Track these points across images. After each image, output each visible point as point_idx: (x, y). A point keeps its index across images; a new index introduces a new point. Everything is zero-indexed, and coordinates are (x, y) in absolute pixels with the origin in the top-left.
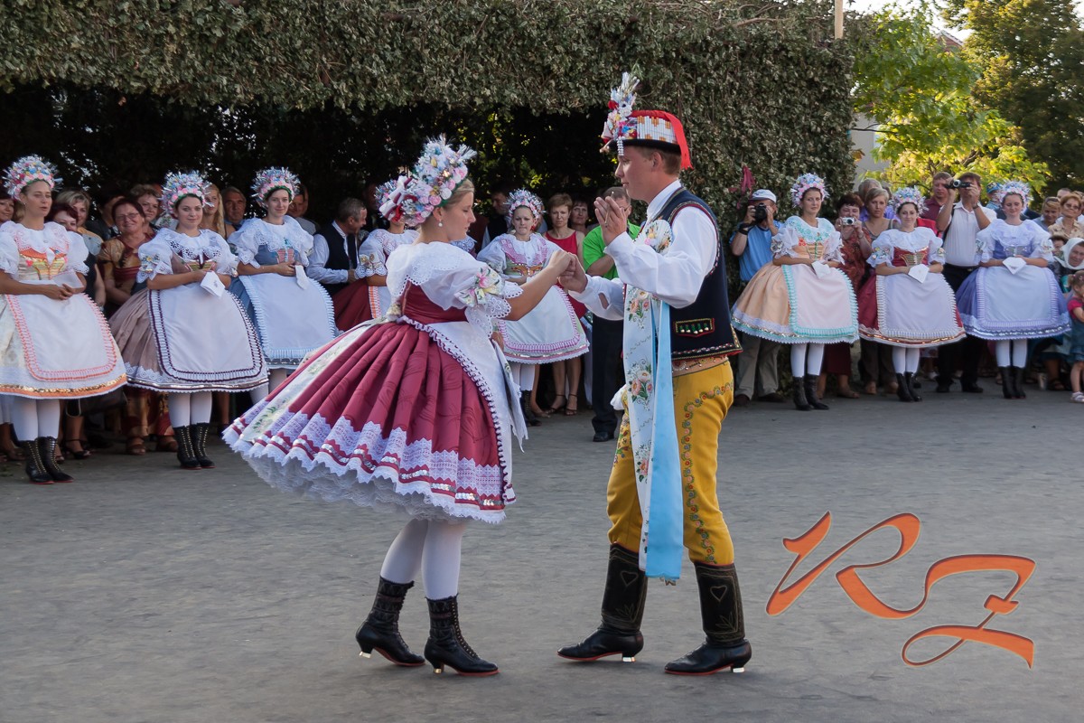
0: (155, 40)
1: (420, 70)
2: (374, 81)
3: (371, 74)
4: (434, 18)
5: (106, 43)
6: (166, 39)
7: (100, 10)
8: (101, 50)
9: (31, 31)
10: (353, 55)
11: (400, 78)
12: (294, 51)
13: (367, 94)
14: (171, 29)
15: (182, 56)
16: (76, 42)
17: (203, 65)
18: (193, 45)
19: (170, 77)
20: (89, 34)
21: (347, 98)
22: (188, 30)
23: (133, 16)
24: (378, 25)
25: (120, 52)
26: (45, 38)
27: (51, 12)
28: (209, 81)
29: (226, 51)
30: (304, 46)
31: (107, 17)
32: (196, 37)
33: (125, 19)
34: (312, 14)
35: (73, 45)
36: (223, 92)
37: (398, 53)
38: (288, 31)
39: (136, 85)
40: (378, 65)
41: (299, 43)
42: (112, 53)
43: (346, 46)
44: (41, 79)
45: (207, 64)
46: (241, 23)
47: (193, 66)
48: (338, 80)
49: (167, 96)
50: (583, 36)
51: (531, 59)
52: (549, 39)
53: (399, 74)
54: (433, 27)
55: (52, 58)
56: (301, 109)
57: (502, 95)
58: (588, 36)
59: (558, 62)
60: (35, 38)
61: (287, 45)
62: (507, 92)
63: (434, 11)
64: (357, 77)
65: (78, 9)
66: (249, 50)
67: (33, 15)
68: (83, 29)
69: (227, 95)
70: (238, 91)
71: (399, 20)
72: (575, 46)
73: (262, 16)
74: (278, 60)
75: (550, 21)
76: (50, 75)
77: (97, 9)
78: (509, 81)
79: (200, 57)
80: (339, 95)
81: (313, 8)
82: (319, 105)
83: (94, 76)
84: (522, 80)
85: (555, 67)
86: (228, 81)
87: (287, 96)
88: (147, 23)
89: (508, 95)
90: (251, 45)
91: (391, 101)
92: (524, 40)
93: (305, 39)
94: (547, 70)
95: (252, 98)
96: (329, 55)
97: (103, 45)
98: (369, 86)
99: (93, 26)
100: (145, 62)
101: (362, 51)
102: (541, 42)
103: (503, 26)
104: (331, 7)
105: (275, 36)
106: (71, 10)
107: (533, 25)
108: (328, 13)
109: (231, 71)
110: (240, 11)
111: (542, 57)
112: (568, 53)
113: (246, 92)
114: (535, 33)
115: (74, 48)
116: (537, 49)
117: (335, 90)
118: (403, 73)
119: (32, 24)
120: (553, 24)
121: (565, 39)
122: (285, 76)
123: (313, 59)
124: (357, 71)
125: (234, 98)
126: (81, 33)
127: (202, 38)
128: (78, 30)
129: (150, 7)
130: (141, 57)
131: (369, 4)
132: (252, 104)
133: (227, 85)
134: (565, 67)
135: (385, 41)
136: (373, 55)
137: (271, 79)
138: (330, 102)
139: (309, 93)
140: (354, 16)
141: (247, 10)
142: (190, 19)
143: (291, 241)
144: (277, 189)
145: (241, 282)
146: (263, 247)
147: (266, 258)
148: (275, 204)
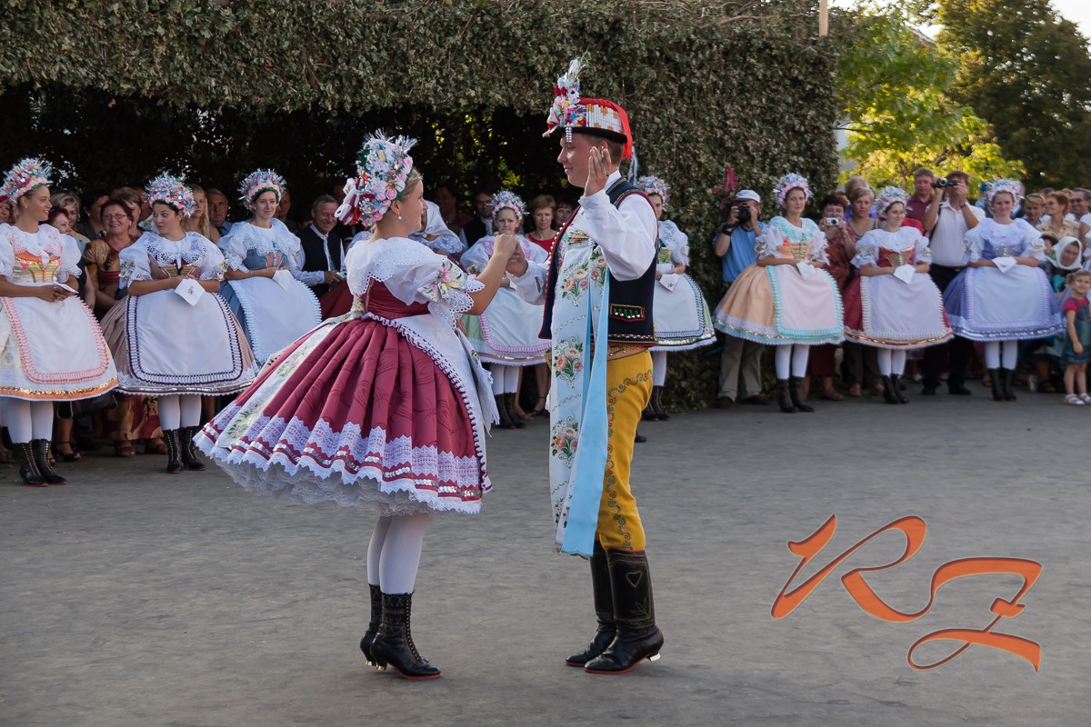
0: (144, 42)
1: (405, 71)
2: (360, 82)
3: (357, 76)
4: (419, 18)
5: (96, 45)
6: (155, 41)
7: (90, 12)
8: (91, 52)
9: (22, 33)
10: (339, 57)
11: (385, 79)
12: (282, 53)
13: (353, 95)
14: (161, 30)
15: (171, 58)
16: (67, 43)
17: (192, 67)
18: (182, 46)
19: (159, 79)
20: (79, 36)
21: (333, 100)
22: (177, 31)
23: (122, 18)
24: (364, 26)
25: (110, 54)
26: (37, 39)
27: (42, 13)
28: (197, 83)
29: (214, 52)
30: (291, 48)
31: (97, 19)
32: (184, 38)
33: (115, 21)
34: (299, 15)
35: (64, 47)
36: (212, 93)
37: (384, 54)
38: (275, 32)
39: (126, 87)
40: (364, 66)
41: (286, 45)
42: (102, 55)
43: (334, 47)
44: (32, 81)
45: (196, 66)
46: (229, 24)
47: (181, 68)
48: (324, 82)
49: (155, 99)
50: (567, 36)
51: (516, 59)
52: (534, 39)
53: (385, 76)
54: (419, 28)
55: (43, 60)
56: (287, 111)
57: (486, 96)
58: (571, 36)
59: (542, 62)
60: (26, 40)
61: (274, 46)
62: (491, 93)
63: (420, 11)
64: (344, 79)
65: (68, 10)
66: (237, 51)
67: (24, 17)
68: (73, 31)
69: (214, 97)
70: (226, 92)
71: (385, 21)
72: (559, 47)
73: (249, 17)
74: (265, 61)
75: (535, 21)
76: (41, 77)
77: (87, 11)
78: (494, 82)
79: (188, 58)
80: (326, 97)
81: (300, 9)
82: (305, 106)
83: (85, 78)
84: (507, 81)
85: (540, 67)
86: (216, 82)
87: (274, 97)
88: (137, 25)
89: (493, 96)
90: (239, 46)
91: (377, 103)
92: (508, 41)
93: (292, 41)
94: (532, 71)
95: (240, 100)
96: (316, 56)
97: (93, 47)
98: (355, 87)
99: (83, 27)
100: (134, 63)
101: (348, 52)
102: (526, 42)
103: (487, 26)
104: (317, 7)
105: (263, 37)
106: (62, 11)
107: (518, 25)
108: (315, 14)
109: (219, 73)
110: (228, 12)
111: (526, 58)
112: (552, 53)
113: (233, 94)
114: (519, 33)
115: (65, 50)
116: (521, 49)
117: (322, 92)
118: (389, 74)
119: (23, 26)
120: (537, 24)
121: (549, 39)
122: (273, 77)
123: (299, 60)
124: (343, 73)
125: (222, 100)
126: (72, 35)
127: (190, 39)
128: (69, 32)
129: (139, 8)
130: (131, 59)
131: (356, 5)
132: (240, 105)
133: (216, 87)
134: (550, 67)
135: (371, 43)
136: (360, 57)
137: (258, 81)
138: (316, 104)
139: (296, 95)
140: (340, 17)
141: (234, 11)
142: (180, 20)
143: (279, 244)
144: (265, 190)
145: (230, 286)
146: (252, 252)
147: (255, 263)
148: (263, 206)
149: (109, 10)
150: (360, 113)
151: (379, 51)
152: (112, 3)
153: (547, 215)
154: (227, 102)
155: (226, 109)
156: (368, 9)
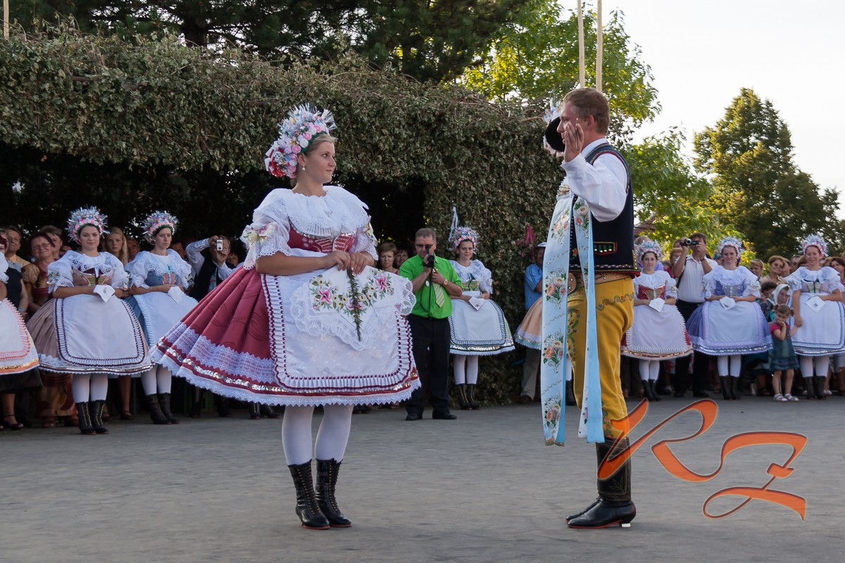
0: (70, 113)
2: (241, 149)
3: (238, 144)
5: (31, 114)
6: (79, 112)
7: (27, 89)
8: (26, 119)
10: (225, 130)
12: (179, 126)
13: (236, 160)
14: (83, 105)
15: (91, 126)
17: (108, 133)
18: (100, 118)
19: (81, 141)
20: (18, 106)
21: (220, 163)
22: (95, 106)
23: (52, 94)
24: (245, 109)
25: (42, 121)
28: (112, 145)
29: (126, 123)
30: (187, 122)
31: (32, 94)
32: (102, 112)
33: (46, 96)
34: (193, 98)
36: (124, 154)
37: (260, 129)
38: (175, 110)
39: (54, 146)
40: (244, 138)
41: (183, 119)
42: (36, 121)
43: (220, 123)
45: (111, 133)
46: (137, 102)
47: (99, 133)
48: (213, 149)
49: (79, 157)
50: (403, 123)
51: (364, 139)
52: (377, 124)
53: (261, 146)
56: (184, 170)
57: (341, 165)
58: (407, 123)
59: (384, 141)
61: (173, 120)
62: (344, 163)
63: (289, 100)
64: (229, 147)
65: (9, 87)
66: (143, 123)
69: (126, 157)
70: (135, 153)
71: (261, 106)
72: (397, 131)
73: (154, 97)
74: (166, 131)
75: (378, 112)
77: (25, 88)
78: (347, 155)
79: (105, 126)
80: (214, 160)
81: (194, 93)
82: (198, 166)
83: (21, 138)
84: (357, 155)
85: (382, 145)
86: (126, 145)
87: (174, 159)
88: (64, 100)
89: (346, 165)
90: (145, 119)
91: (255, 166)
92: (357, 125)
93: (187, 116)
94: (376, 148)
95: (146, 160)
96: (207, 129)
97: (28, 115)
98: (237, 154)
99: (21, 100)
100: (61, 129)
101: (232, 127)
102: (371, 126)
103: (341, 113)
104: (208, 93)
105: (164, 112)
107: (365, 113)
108: (205, 97)
109: (129, 138)
110: (137, 93)
111: (371, 138)
112: (391, 134)
113: (141, 155)
114: (366, 119)
115: (6, 116)
116: (368, 131)
117: (211, 156)
120: (380, 113)
121: (389, 125)
122: (172, 144)
123: (193, 132)
124: (228, 142)
125: (132, 159)
126: (12, 105)
127: (107, 113)
128: (9, 103)
129: (66, 88)
130: (59, 125)
131: (238, 92)
132: (146, 164)
133: (126, 149)
134: (389, 145)
135: (250, 121)
136: (241, 131)
137: (161, 146)
138: (207, 165)
139: (191, 158)
140: (226, 101)
141: (142, 93)
142: (98, 98)
143: (173, 268)
144: (163, 227)
145: (135, 299)
146: (151, 273)
147: (154, 282)
148: (161, 239)
149: (42, 88)
150: (243, 174)
151: (256, 127)
152: (44, 83)
153: (389, 257)
154: (136, 161)
155: (135, 166)
156: (248, 96)
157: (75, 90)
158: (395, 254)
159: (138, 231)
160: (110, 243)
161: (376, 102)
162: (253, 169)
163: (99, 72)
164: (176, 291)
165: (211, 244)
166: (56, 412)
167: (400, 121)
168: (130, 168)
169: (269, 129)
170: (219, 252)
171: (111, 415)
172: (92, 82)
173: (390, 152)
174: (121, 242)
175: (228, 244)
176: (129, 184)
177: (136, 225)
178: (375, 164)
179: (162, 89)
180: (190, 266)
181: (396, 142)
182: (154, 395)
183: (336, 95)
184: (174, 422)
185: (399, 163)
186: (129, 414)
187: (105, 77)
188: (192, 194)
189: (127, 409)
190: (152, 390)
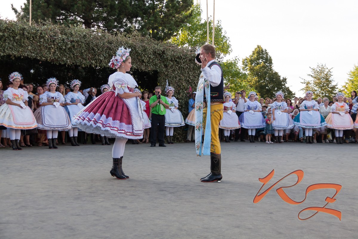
0: (49, 49)
2: (101, 61)
3: (100, 59)
4: (116, 47)
5: (37, 49)
6: (51, 48)
7: (36, 41)
8: (36, 50)
9: (19, 45)
10: (96, 55)
11: (107, 61)
12: (82, 53)
13: (99, 64)
14: (53, 46)
15: (55, 53)
16: (30, 48)
17: (60, 55)
18: (58, 50)
19: (52, 57)
20: (33, 46)
21: (94, 65)
22: (57, 47)
23: (44, 43)
24: (102, 48)
25: (40, 51)
26: (22, 46)
27: (24, 41)
28: (61, 59)
29: (66, 52)
30: (84, 52)
31: (38, 43)
32: (59, 48)
33: (41, 43)
34: (87, 44)
35: (29, 49)
37: (107, 55)
38: (81, 48)
39: (44, 59)
40: (102, 57)
42: (38, 51)
43: (95, 52)
44: (21, 56)
45: (61, 55)
46: (69, 45)
47: (57, 55)
49: (51, 62)
52: (144, 54)
54: (116, 49)
55: (24, 52)
56: (83, 67)
60: (20, 47)
61: (80, 51)
63: (116, 46)
66: (71, 52)
67: (19, 41)
68: (31, 45)
71: (108, 47)
72: (150, 56)
73: (74, 44)
74: (78, 55)
75: (144, 50)
76: (23, 55)
78: (134, 63)
79: (59, 53)
80: (93, 64)
81: (87, 43)
82: (88, 66)
83: (34, 56)
84: (137, 63)
87: (80, 63)
88: (47, 44)
89: (134, 66)
92: (137, 54)
93: (85, 50)
94: (143, 61)
96: (91, 54)
98: (100, 62)
100: (46, 53)
101: (98, 54)
104: (91, 43)
105: (78, 49)
106: (29, 41)
109: (67, 57)
110: (69, 43)
111: (142, 58)
112: (148, 57)
113: (70, 62)
114: (140, 52)
116: (141, 56)
117: (92, 63)
118: (108, 60)
119: (19, 43)
120: (145, 50)
121: (147, 54)
122: (80, 59)
123: (86, 55)
124: (97, 58)
127: (60, 49)
129: (48, 41)
130: (45, 52)
131: (101, 43)
132: (72, 65)
133: (66, 60)
134: (147, 60)
135: (104, 52)
136: (101, 55)
137: (76, 59)
138: (90, 65)
139: (85, 63)
140: (97, 45)
141: (71, 43)
142: (57, 44)
143: (79, 97)
144: (77, 85)
145: (67, 107)
146: (72, 99)
147: (73, 101)
148: (76, 88)
150: (101, 68)
151: (106, 54)
152: (41, 39)
154: (68, 64)
155: (68, 65)
156: (104, 44)
157: (51, 41)
158: (148, 94)
159: (69, 86)
160: (59, 89)
161: (143, 47)
162: (104, 67)
163: (58, 36)
164: (80, 105)
165: (91, 90)
166: (42, 141)
167: (151, 53)
168: (67, 66)
169: (110, 54)
170: (93, 93)
171: (59, 143)
172: (56, 39)
173: (147, 62)
174: (63, 89)
175: (96, 90)
176: (66, 71)
177: (68, 84)
178: (143, 66)
179: (78, 42)
180: (84, 97)
181: (149, 59)
182: (72, 137)
183: (131, 44)
184: (78, 145)
185: (150, 66)
186: (64, 143)
187: (60, 37)
188: (85, 74)
189: (64, 141)
190: (72, 135)
